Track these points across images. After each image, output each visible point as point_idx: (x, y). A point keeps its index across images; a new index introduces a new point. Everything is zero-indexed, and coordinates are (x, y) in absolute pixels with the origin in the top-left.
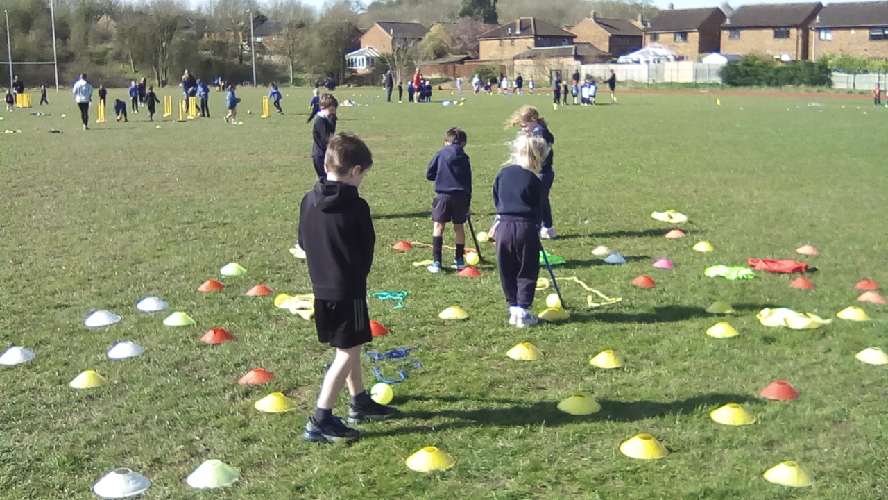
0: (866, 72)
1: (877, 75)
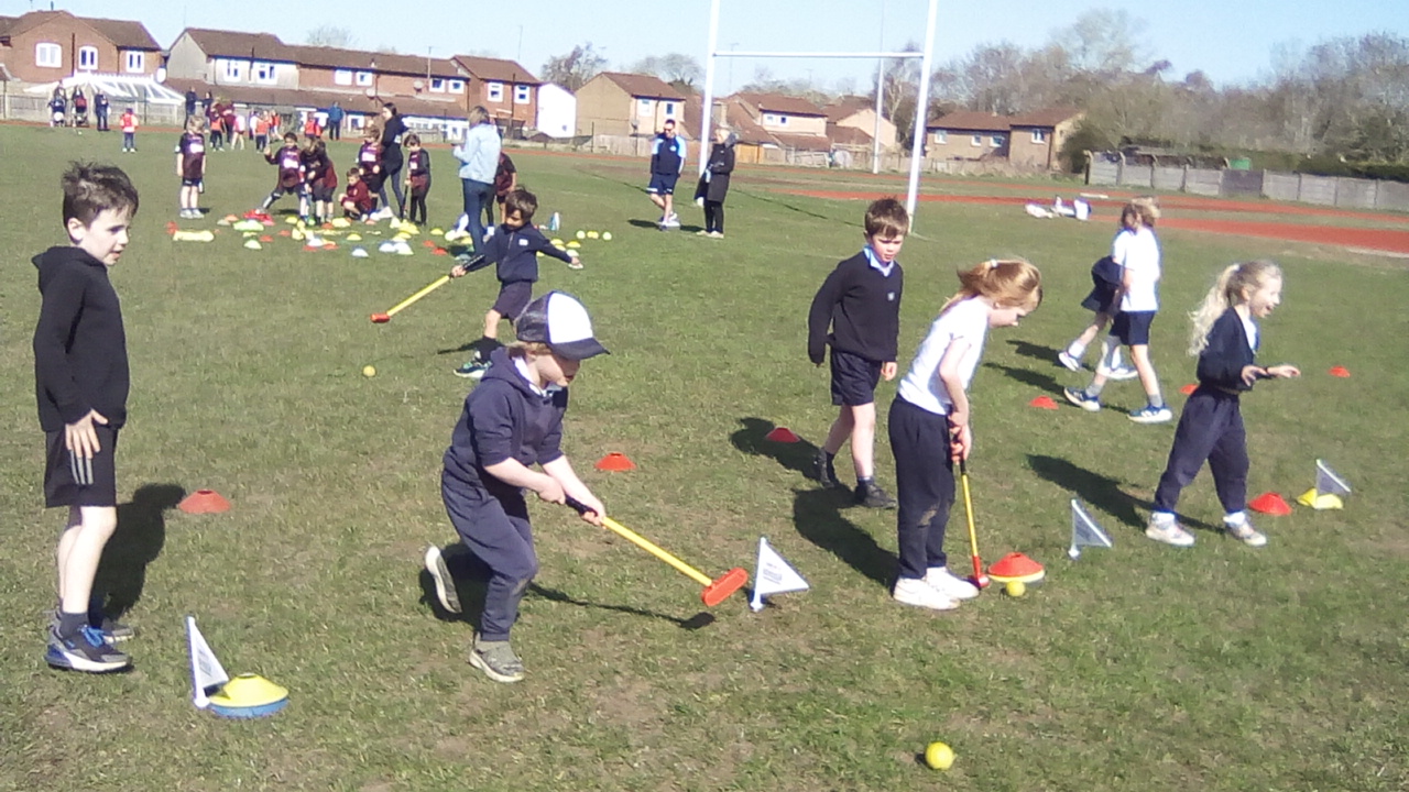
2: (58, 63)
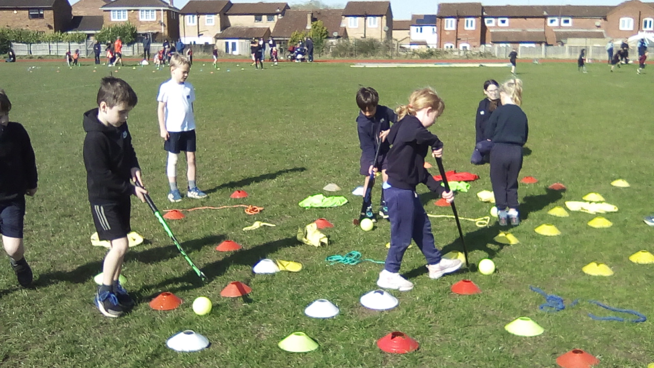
0: (39, 42)
1: (48, 44)
2: (631, 28)
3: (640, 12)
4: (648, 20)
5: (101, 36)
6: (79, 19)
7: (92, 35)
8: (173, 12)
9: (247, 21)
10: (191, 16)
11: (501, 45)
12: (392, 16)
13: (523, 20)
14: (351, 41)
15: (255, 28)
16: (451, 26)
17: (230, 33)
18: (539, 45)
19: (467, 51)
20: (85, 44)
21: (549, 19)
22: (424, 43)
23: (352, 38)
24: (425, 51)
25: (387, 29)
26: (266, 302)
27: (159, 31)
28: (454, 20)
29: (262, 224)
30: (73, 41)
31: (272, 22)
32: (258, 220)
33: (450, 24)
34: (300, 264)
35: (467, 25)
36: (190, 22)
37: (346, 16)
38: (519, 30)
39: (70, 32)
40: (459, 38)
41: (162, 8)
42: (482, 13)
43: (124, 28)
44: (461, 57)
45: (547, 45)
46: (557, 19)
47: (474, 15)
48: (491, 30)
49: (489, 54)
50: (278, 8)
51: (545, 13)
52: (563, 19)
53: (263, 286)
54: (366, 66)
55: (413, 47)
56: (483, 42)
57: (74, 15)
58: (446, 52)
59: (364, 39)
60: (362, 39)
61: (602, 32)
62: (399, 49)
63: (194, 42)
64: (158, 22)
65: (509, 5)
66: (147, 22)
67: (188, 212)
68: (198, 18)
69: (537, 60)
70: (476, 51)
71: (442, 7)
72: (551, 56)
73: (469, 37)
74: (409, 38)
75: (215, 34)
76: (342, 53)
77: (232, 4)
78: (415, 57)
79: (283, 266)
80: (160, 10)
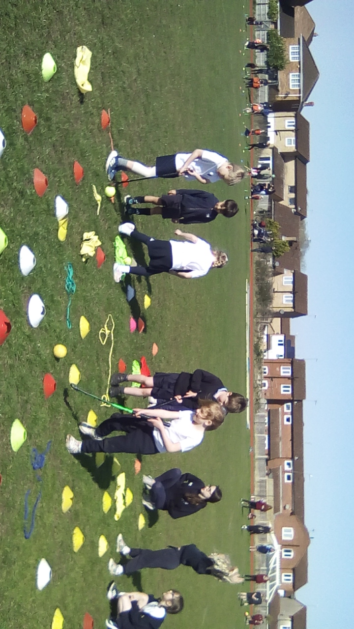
2: (284, 538)
3: (298, 546)
4: (292, 554)
5: (275, 35)
6: (292, 13)
7: (276, 27)
8: (299, 106)
9: (289, 179)
10: (294, 124)
11: (267, 418)
12: (293, 317)
13: (290, 438)
14: (270, 279)
15: (283, 186)
16: (284, 372)
17: (278, 162)
18: (267, 453)
19: (261, 387)
20: (267, 19)
21: (291, 462)
22: (269, 348)
23: (273, 280)
24: (261, 348)
25: (282, 313)
26: (31, 210)
27: (280, 93)
28: (290, 374)
29: (99, 203)
30: (269, 8)
31: (289, 203)
32: (102, 198)
33: (285, 371)
34: (64, 240)
35: (285, 387)
36: (289, 122)
37: (294, 274)
38: (280, 434)
39: (278, 4)
40: (274, 379)
41: (301, 95)
42: (296, 401)
43: (282, 59)
44: (256, 382)
45: (267, 460)
46: (291, 469)
47: (294, 394)
48: (280, 409)
49: (259, 407)
50: (301, 209)
51: (296, 458)
52: (291, 474)
53: (44, 206)
54: (247, 294)
55: (265, 337)
56: (270, 402)
57: (296, 8)
58: (260, 368)
59: (273, 291)
60: (272, 289)
61: (280, 511)
62: (264, 324)
63: (269, 127)
64: (288, 91)
65: (303, 425)
66: (289, 81)
67: (108, 133)
68: (292, 131)
69: (253, 451)
70: (261, 395)
71: (302, 363)
72: (257, 464)
73: (274, 388)
74: (274, 334)
75: (277, 147)
76: (259, 271)
77: (305, 164)
78: (256, 340)
79: (63, 224)
80: (300, 93)
